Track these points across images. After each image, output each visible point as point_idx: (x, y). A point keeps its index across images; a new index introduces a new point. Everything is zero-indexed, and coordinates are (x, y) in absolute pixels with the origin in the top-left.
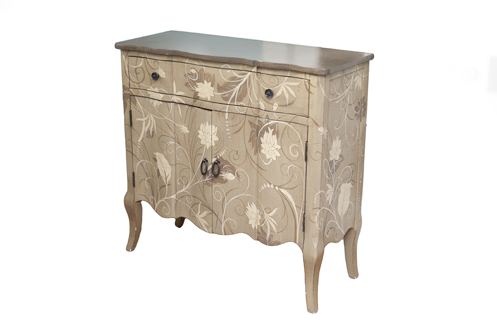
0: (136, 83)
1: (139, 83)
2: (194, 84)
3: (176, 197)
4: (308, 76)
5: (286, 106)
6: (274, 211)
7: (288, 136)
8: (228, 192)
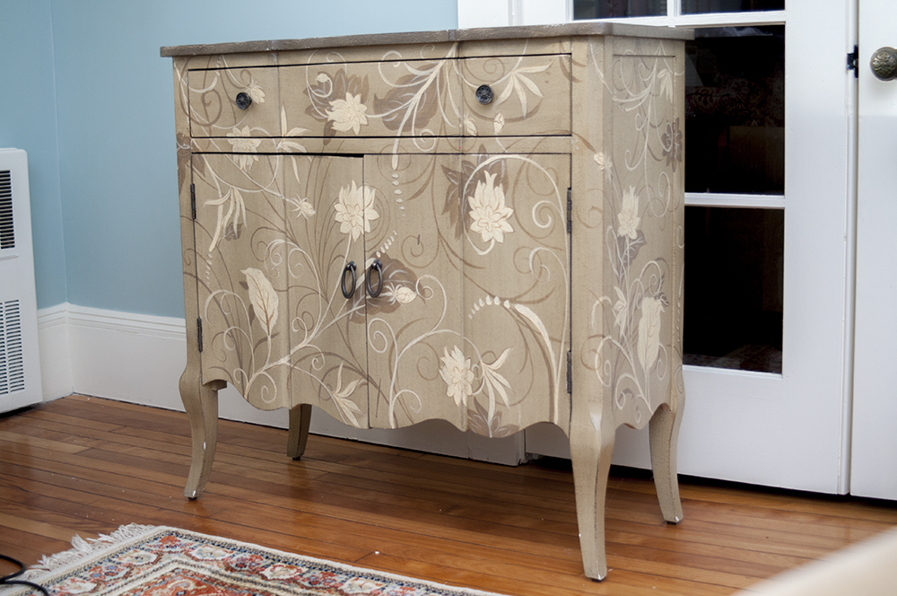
0: (204, 125)
1: (209, 125)
2: (325, 104)
3: (290, 361)
4: (566, 46)
5: (522, 118)
6: (504, 357)
7: (529, 184)
8: (401, 331)
